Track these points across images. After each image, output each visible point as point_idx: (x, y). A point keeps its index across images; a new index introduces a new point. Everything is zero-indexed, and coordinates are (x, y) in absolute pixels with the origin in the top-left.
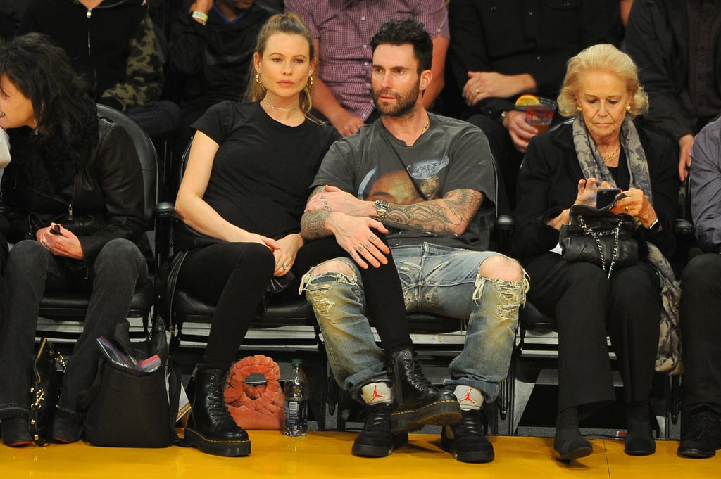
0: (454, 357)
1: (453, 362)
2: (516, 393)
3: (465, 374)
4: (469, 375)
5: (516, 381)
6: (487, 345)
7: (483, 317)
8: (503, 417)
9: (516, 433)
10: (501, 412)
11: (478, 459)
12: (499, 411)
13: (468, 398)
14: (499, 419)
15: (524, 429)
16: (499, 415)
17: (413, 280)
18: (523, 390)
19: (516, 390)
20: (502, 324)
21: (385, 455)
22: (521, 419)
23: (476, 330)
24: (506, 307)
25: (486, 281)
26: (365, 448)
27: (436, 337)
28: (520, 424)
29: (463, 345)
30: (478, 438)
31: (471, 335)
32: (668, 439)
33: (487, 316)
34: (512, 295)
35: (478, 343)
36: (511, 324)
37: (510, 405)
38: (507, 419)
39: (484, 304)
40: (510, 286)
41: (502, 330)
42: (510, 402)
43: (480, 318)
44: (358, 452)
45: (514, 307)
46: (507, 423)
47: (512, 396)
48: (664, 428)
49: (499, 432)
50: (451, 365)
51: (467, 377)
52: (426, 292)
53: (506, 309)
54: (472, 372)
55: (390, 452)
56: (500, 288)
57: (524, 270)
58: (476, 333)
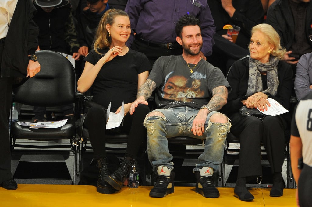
0: (200, 155)
1: (200, 156)
2: (225, 169)
3: (205, 162)
4: (206, 162)
5: (225, 164)
6: (214, 150)
7: (211, 138)
8: (220, 179)
9: (225, 186)
10: (219, 178)
11: (214, 196)
12: (218, 177)
13: (208, 172)
14: (218, 180)
15: (229, 184)
16: (218, 179)
17: (183, 121)
18: (228, 168)
19: (225, 168)
20: (220, 141)
21: (163, 197)
22: (227, 180)
23: (209, 144)
24: (221, 134)
25: (213, 124)
26: (154, 194)
27: (192, 146)
28: (227, 182)
29: (204, 150)
30: (212, 188)
31: (207, 146)
32: (288, 188)
33: (213, 138)
34: (224, 129)
35: (210, 149)
36: (223, 141)
37: (223, 174)
38: (222, 180)
39: (212, 133)
40: (222, 125)
41: (219, 143)
42: (223, 173)
43: (210, 139)
44: (152, 195)
45: (224, 134)
46: (222, 182)
47: (224, 171)
48: (287, 183)
49: (218, 186)
50: (199, 158)
51: (205, 163)
52: (188, 127)
53: (221, 135)
54: (208, 161)
55: (165, 195)
56: (218, 126)
57: (228, 118)
58: (209, 145)
